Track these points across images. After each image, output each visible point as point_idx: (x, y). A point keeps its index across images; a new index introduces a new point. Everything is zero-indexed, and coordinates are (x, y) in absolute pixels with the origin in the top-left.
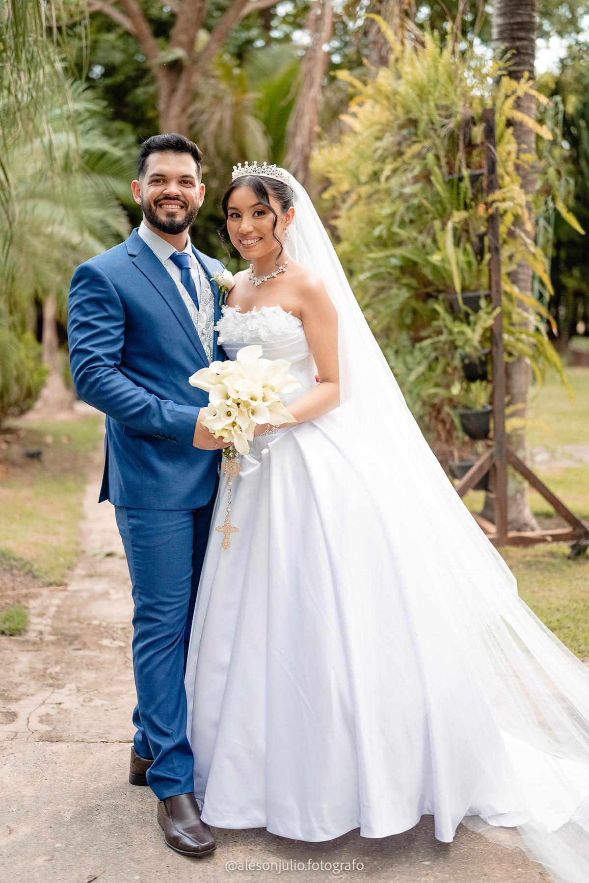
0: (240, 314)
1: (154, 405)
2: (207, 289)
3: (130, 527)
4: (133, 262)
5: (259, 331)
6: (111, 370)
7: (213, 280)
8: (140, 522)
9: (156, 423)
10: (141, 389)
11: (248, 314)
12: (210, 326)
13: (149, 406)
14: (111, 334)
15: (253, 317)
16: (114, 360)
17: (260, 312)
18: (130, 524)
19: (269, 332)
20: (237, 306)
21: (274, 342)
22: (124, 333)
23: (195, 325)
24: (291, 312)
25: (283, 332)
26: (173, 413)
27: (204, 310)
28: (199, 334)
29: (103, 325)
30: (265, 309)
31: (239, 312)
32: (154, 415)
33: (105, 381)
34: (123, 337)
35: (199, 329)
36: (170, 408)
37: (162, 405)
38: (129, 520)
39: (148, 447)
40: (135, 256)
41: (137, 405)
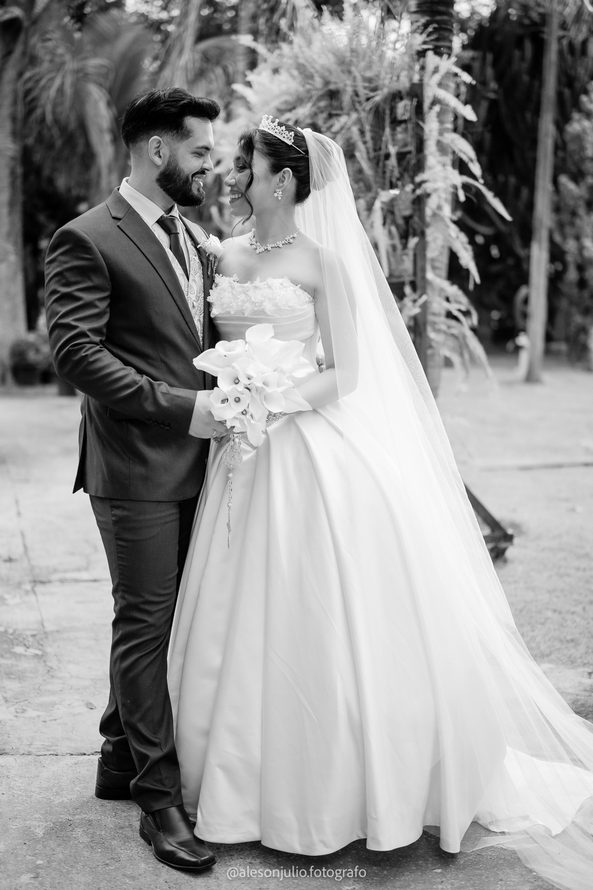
0: (239, 284)
1: (147, 387)
2: (194, 257)
3: (113, 518)
4: (118, 226)
5: (264, 304)
6: (98, 348)
7: (200, 247)
8: (125, 513)
9: (149, 407)
10: (131, 370)
11: (248, 284)
12: (200, 298)
13: (141, 388)
14: (96, 307)
15: (256, 287)
16: (100, 336)
17: (265, 283)
18: (114, 515)
19: (276, 305)
20: (235, 275)
21: (279, 317)
22: (110, 305)
23: (186, 297)
24: (300, 285)
25: (290, 307)
26: (168, 396)
27: (194, 281)
28: (190, 306)
29: (87, 297)
30: (270, 281)
31: (238, 282)
32: (147, 398)
33: (91, 359)
34: (108, 310)
35: (189, 301)
36: (165, 391)
37: (156, 387)
38: (112, 511)
39: (135, 431)
40: (119, 219)
41: (128, 386)
